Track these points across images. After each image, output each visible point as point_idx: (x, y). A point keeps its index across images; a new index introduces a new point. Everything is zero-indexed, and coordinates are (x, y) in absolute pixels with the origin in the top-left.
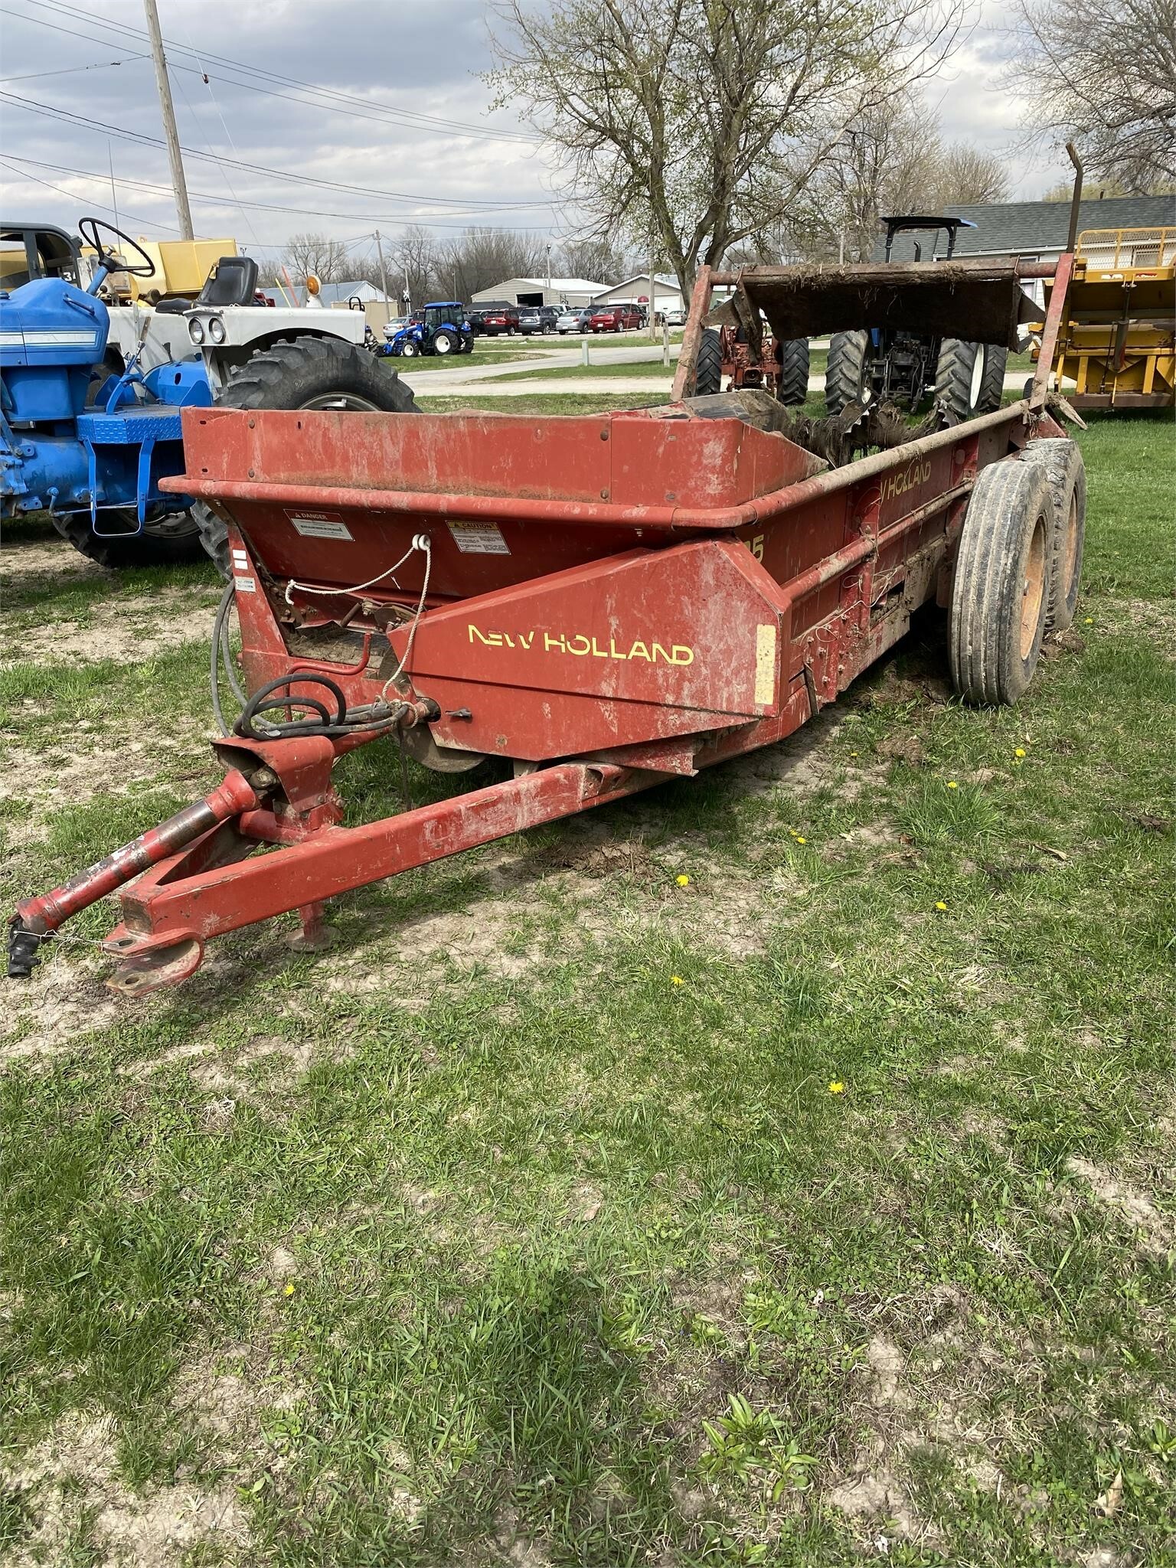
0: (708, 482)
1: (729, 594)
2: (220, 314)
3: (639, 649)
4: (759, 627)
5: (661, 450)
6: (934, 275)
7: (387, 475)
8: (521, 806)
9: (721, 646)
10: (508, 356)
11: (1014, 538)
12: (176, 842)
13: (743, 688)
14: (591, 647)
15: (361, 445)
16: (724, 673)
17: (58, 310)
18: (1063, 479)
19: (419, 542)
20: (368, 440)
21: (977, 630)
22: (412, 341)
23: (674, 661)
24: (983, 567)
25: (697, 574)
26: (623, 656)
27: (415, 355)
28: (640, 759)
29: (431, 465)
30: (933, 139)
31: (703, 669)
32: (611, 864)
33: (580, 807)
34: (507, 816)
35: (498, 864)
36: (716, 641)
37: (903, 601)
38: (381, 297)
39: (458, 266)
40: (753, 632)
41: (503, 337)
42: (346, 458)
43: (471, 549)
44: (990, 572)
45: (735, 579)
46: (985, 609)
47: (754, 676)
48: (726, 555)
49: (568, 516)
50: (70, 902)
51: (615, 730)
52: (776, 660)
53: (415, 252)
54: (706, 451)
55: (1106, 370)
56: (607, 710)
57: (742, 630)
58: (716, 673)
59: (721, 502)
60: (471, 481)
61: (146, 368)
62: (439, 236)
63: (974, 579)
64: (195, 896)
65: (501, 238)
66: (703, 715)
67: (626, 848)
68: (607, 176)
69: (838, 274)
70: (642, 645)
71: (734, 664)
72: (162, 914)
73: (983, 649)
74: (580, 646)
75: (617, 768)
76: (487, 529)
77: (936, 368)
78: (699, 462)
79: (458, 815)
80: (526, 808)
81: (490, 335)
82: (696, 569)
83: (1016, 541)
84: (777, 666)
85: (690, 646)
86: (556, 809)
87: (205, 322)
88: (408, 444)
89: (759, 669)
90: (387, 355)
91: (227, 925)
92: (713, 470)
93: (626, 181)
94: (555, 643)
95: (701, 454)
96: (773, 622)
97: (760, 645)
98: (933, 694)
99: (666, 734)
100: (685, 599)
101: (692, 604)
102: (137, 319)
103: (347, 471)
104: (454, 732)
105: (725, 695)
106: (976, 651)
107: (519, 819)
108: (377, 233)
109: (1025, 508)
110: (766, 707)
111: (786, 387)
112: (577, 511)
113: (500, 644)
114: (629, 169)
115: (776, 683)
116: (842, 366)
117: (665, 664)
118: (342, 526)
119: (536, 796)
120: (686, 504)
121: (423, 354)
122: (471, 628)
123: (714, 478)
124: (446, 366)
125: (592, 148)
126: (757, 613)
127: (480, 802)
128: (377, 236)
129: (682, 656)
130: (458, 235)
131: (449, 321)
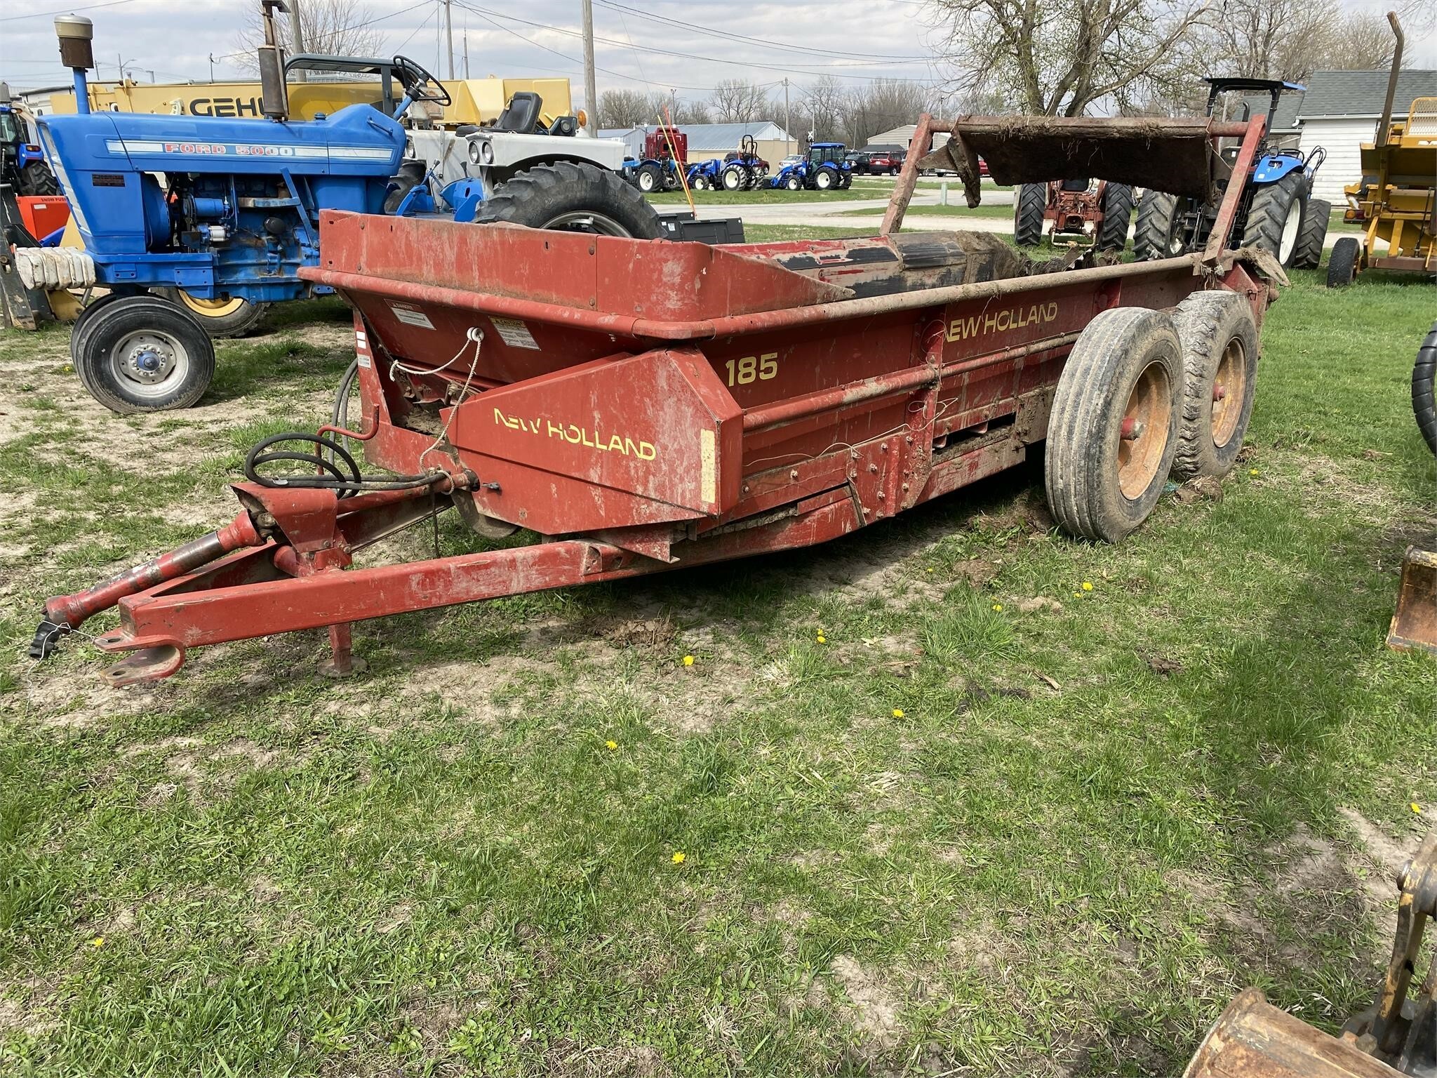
0: (668, 298)
1: (679, 400)
2: (489, 139)
3: (616, 442)
4: (703, 431)
5: (631, 266)
6: (1132, 131)
7: (446, 275)
8: (517, 572)
9: (675, 445)
10: (881, 193)
11: (1108, 380)
12: (186, 564)
13: (692, 486)
14: (581, 438)
15: (430, 248)
16: (678, 470)
17: (361, 131)
18: (1214, 329)
19: (471, 334)
20: (435, 243)
21: (1067, 465)
22: (797, 176)
23: (641, 456)
24: (1076, 405)
25: (654, 378)
26: (604, 447)
27: (798, 189)
28: (631, 542)
29: (475, 267)
30: (1331, 7)
31: (663, 465)
32: (632, 638)
33: (583, 580)
34: (500, 579)
35: (542, 626)
36: (672, 440)
37: (1013, 431)
38: (783, 135)
39: (863, 113)
40: (698, 435)
41: (885, 176)
42: (420, 259)
43: (513, 343)
44: (1081, 410)
45: (682, 387)
46: (1074, 445)
47: (700, 476)
48: (674, 364)
49: (560, 319)
50: (91, 603)
51: (603, 513)
52: (716, 463)
53: (824, 99)
54: (665, 270)
55: (1422, 235)
56: (596, 493)
57: (690, 433)
58: (673, 470)
59: (679, 316)
60: (501, 283)
61: (448, 180)
62: (847, 85)
63: (1067, 415)
64: (178, 610)
65: (903, 88)
66: (665, 506)
67: (651, 626)
68: (980, 35)
69: (1043, 127)
70: (618, 438)
71: (685, 464)
72: (145, 621)
73: (1072, 484)
74: (574, 435)
75: (616, 549)
76: (518, 326)
77: (1246, 223)
78: (659, 280)
79: (448, 572)
80: (522, 574)
81: (873, 174)
82: (653, 375)
83: (1111, 383)
84: (717, 468)
85: (652, 443)
86: (556, 579)
87: (479, 144)
88: (460, 248)
89: (704, 470)
90: (773, 188)
91: (210, 639)
92: (672, 287)
93: (997, 40)
94: (555, 430)
95: (661, 272)
96: (712, 429)
97: (704, 447)
98: (1037, 523)
99: (640, 521)
100: (647, 400)
101: (653, 406)
102: (443, 141)
103: (421, 269)
104: (490, 502)
105: (680, 491)
106: (1067, 485)
107: (514, 584)
108: (786, 80)
109: (1126, 352)
110: (710, 505)
111: (1106, 234)
112: (566, 315)
113: (517, 427)
114: (1000, 29)
115: (717, 484)
116: (1152, 216)
117: (635, 458)
118: (423, 316)
119: (534, 564)
120: (650, 315)
121: (806, 188)
122: (497, 411)
123: (673, 294)
124: (823, 200)
125: (970, 9)
126: (700, 418)
127: (470, 564)
128: (786, 83)
129: (647, 452)
130: (866, 85)
131: (831, 160)
